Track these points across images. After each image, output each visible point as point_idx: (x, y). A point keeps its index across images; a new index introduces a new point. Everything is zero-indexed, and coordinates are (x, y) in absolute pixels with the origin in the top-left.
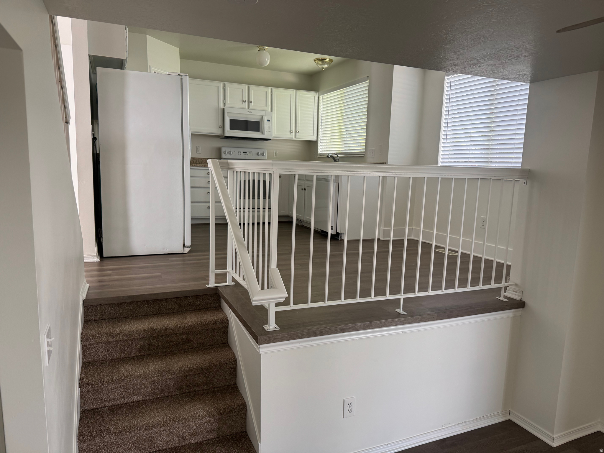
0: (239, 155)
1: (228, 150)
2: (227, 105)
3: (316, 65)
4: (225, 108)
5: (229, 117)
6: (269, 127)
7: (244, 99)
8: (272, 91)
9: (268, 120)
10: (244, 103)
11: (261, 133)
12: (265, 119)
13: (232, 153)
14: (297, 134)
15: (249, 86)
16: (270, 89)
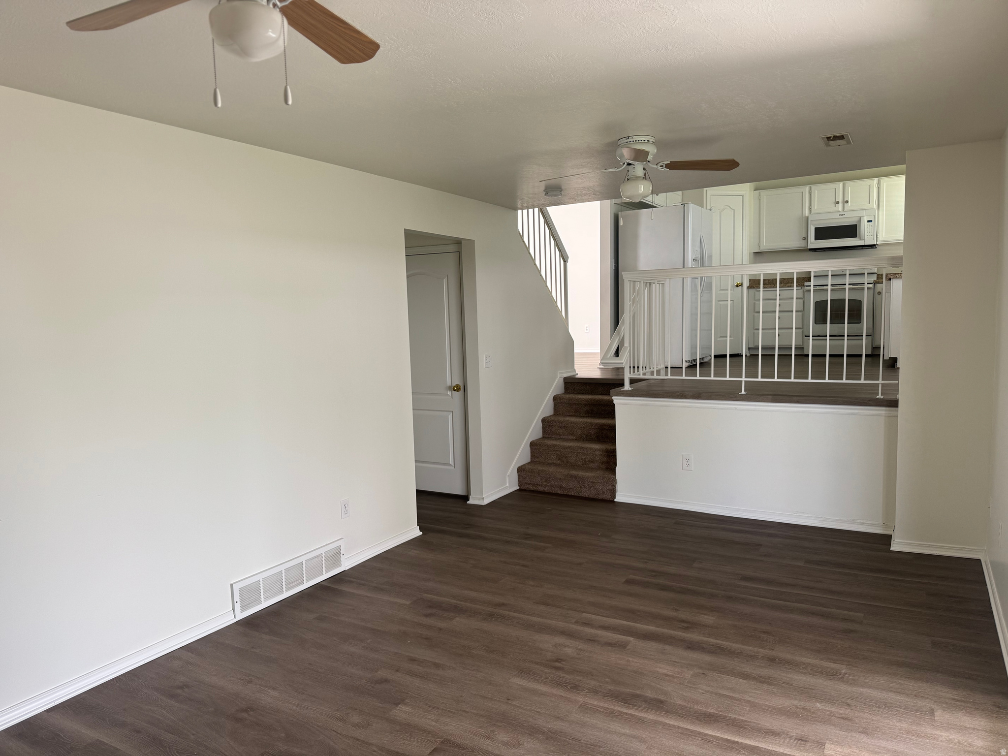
2: (813, 211)
4: (810, 216)
5: (814, 225)
6: (871, 229)
7: (837, 201)
8: (879, 183)
9: (870, 221)
10: (837, 204)
11: (858, 239)
12: (865, 220)
15: (844, 183)
16: (876, 180)
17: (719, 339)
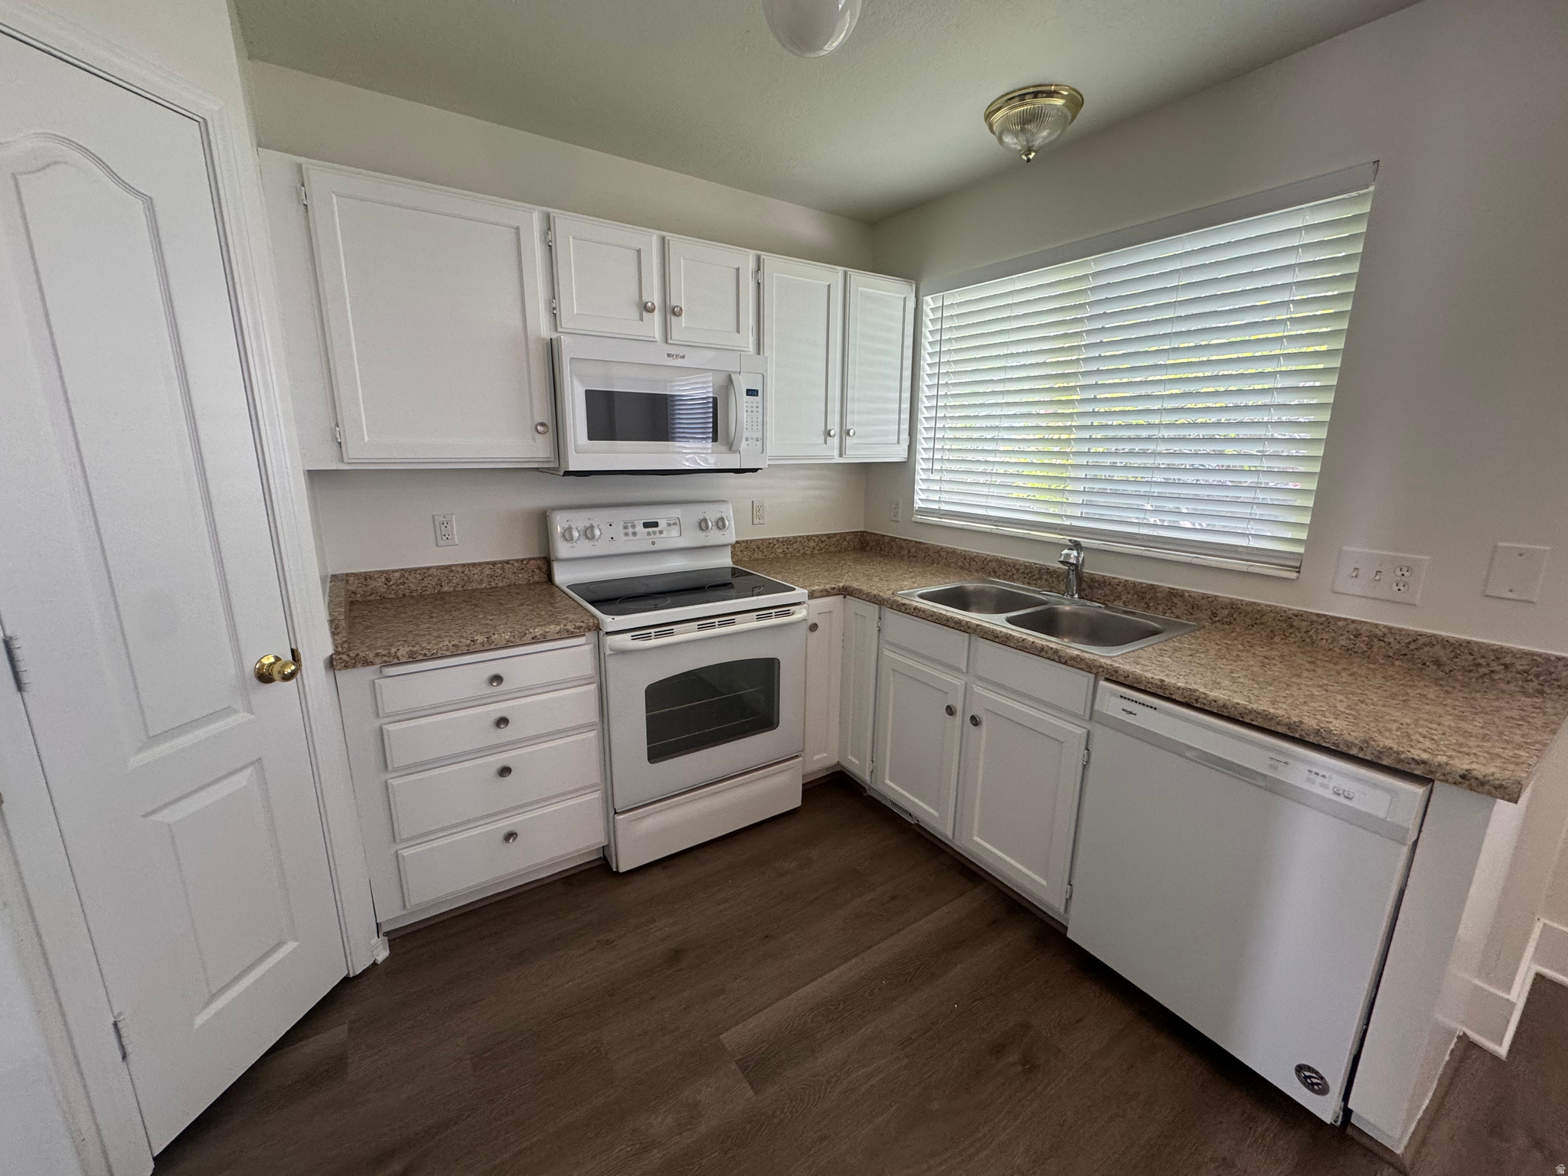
0: (626, 538)
1: (579, 520)
2: (566, 323)
3: (1000, 146)
4: (559, 339)
5: (582, 379)
6: (755, 420)
7: (645, 299)
8: (759, 269)
9: (752, 393)
10: (645, 313)
11: (724, 448)
12: (742, 384)
13: (597, 533)
14: (849, 441)
15: (663, 236)
16: (747, 257)
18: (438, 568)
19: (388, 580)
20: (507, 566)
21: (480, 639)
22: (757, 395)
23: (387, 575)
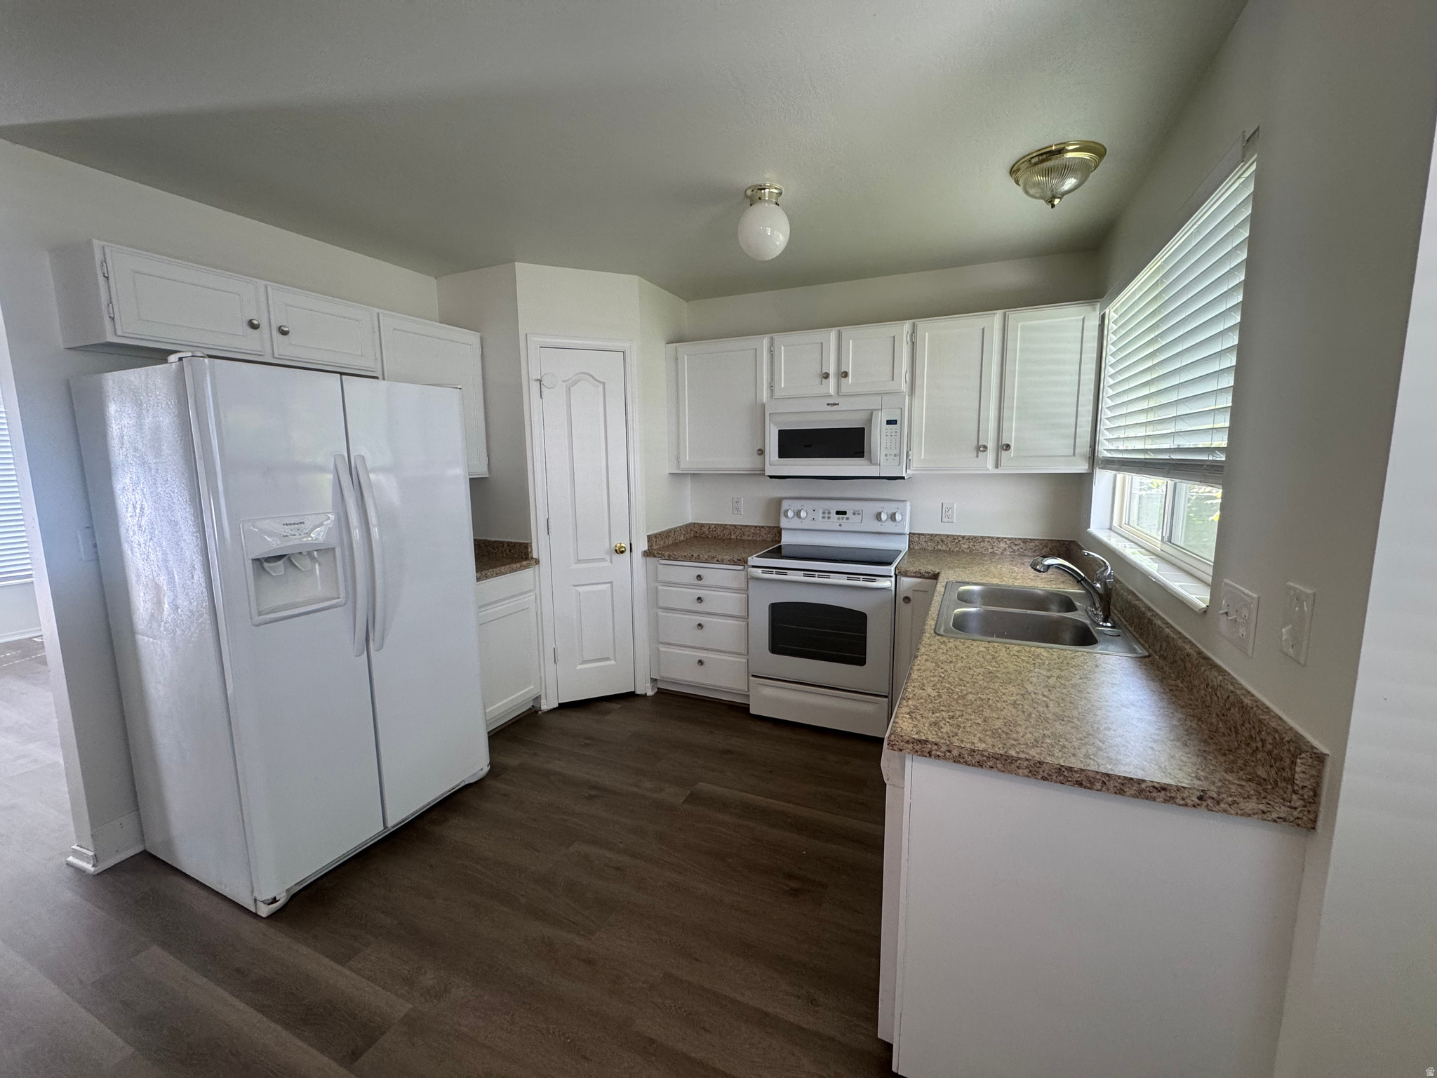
0: (823, 520)
1: (796, 505)
2: (776, 393)
5: (777, 424)
6: (893, 441)
7: (825, 370)
8: (914, 332)
9: (891, 422)
10: (823, 380)
11: (869, 462)
12: (880, 419)
13: (803, 514)
14: (1005, 454)
15: (839, 331)
16: (906, 326)
17: (579, 667)
18: (731, 525)
19: (709, 528)
20: (762, 529)
21: (695, 555)
22: (896, 424)
23: (709, 525)
